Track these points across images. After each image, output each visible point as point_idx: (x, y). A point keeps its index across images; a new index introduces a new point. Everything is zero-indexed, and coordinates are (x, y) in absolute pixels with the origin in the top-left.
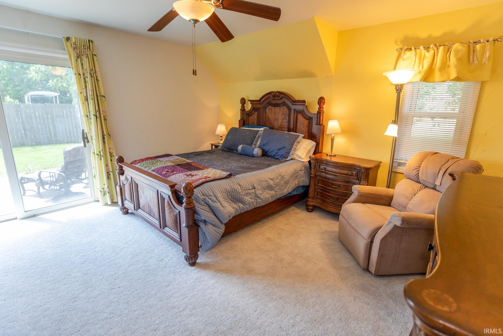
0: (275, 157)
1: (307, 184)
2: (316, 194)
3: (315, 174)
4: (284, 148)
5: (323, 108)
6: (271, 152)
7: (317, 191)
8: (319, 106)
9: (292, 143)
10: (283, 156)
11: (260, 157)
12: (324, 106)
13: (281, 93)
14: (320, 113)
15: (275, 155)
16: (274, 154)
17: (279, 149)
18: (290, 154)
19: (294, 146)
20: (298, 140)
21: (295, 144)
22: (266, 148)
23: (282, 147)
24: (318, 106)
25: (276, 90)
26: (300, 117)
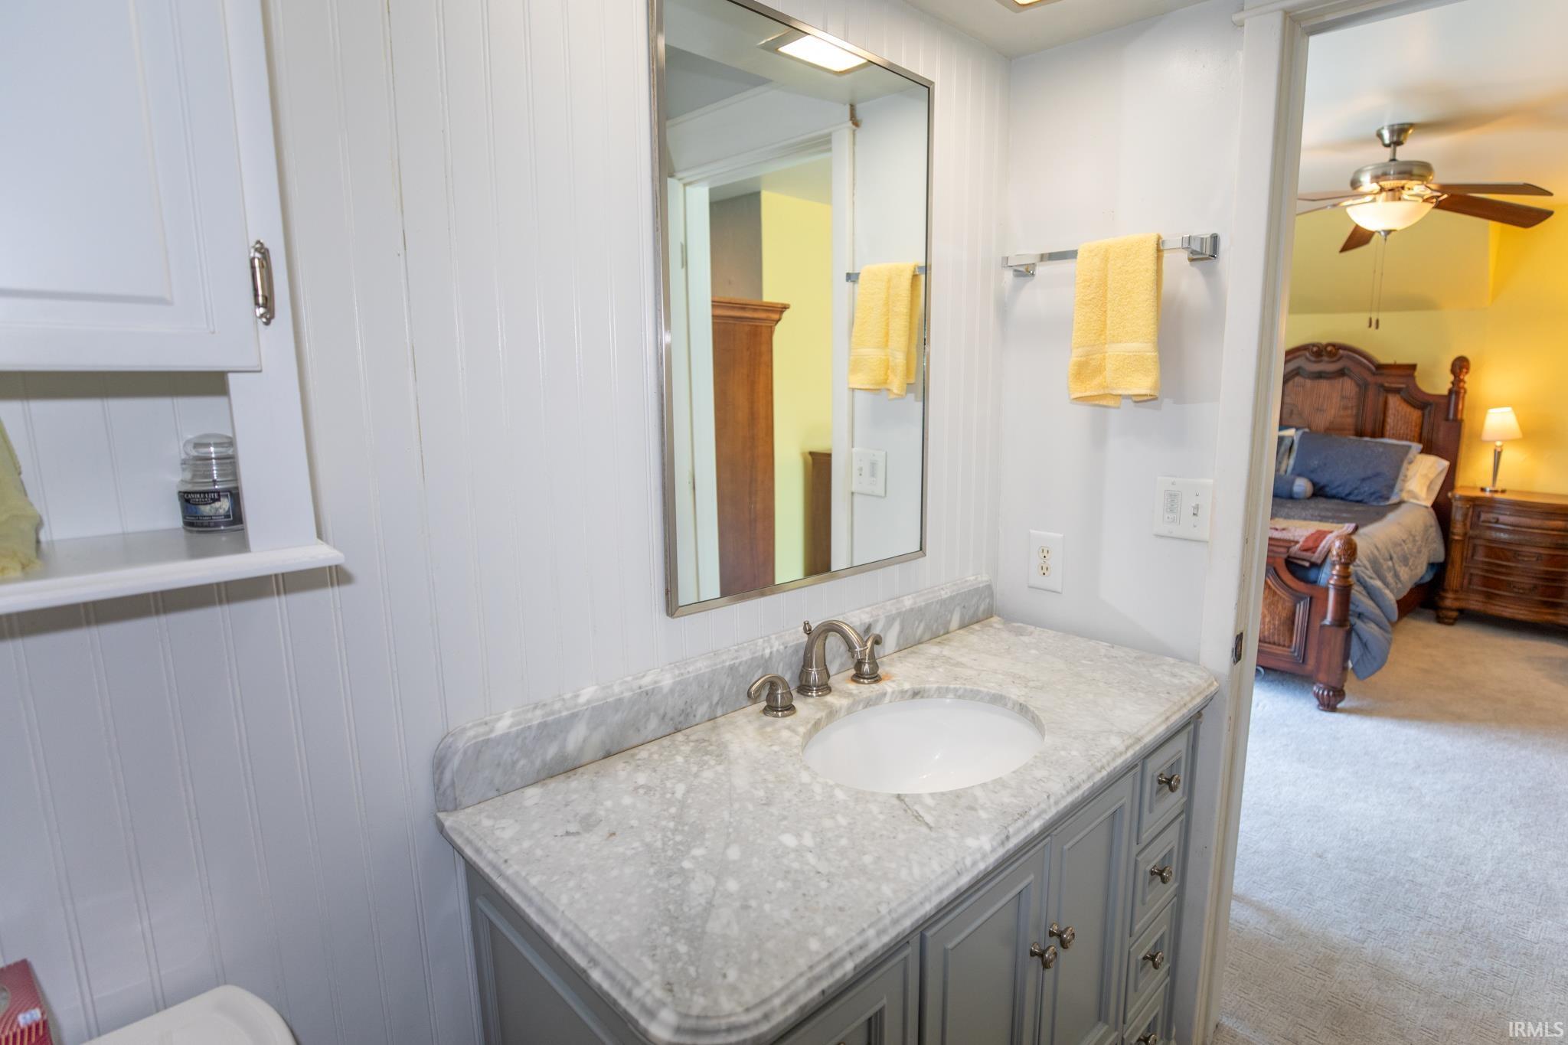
0: (1351, 497)
1: (1441, 558)
2: (1466, 581)
3: (1465, 534)
4: (1377, 475)
5: (1464, 382)
6: (1339, 486)
7: (1471, 574)
8: (1455, 377)
9: (1397, 463)
10: (1378, 494)
11: (1309, 498)
12: (1467, 378)
13: (1337, 347)
14: (1457, 391)
15: (1350, 494)
16: (1347, 492)
17: (1364, 480)
18: (1396, 490)
19: (1403, 470)
20: (1410, 456)
21: (1405, 465)
22: (1323, 479)
23: (1369, 472)
24: (1451, 378)
25: (1324, 341)
26: (1394, 402)
